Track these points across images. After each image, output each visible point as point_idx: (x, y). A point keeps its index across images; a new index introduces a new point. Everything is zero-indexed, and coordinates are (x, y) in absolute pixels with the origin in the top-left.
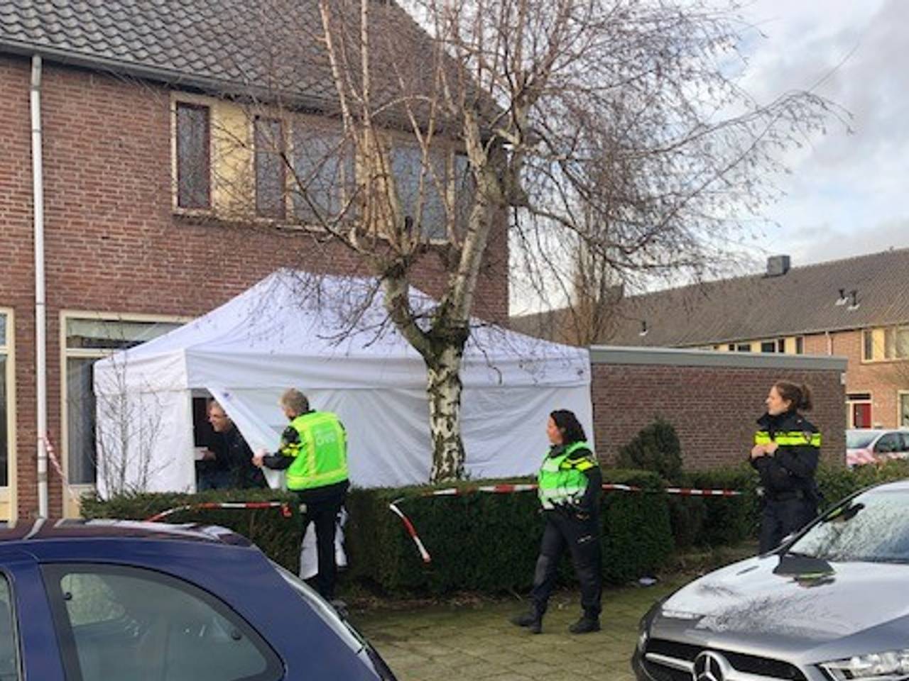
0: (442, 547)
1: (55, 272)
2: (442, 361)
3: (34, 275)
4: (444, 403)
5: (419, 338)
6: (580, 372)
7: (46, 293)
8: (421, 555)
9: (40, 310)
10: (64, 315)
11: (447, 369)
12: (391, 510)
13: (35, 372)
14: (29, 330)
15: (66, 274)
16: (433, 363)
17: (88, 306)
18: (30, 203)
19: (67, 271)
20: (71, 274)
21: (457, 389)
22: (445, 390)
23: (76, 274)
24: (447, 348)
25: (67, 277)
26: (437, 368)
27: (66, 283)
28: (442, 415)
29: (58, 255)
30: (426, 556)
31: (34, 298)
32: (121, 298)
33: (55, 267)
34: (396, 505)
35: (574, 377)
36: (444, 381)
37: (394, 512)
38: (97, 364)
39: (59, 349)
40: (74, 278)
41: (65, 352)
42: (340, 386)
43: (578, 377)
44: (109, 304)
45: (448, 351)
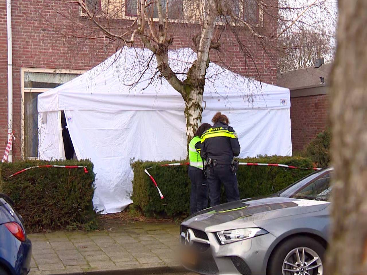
0: (172, 192)
1: (18, 49)
2: (190, 97)
3: (7, 50)
4: (191, 118)
5: (177, 84)
6: (283, 102)
7: (13, 60)
8: (160, 196)
9: (10, 68)
10: (23, 70)
11: (193, 101)
12: (145, 172)
13: (7, 100)
14: (4, 78)
15: (23, 49)
16: (186, 98)
17: (35, 65)
18: (5, 13)
19: (24, 48)
20: (25, 49)
21: (199, 111)
22: (192, 112)
23: (29, 50)
24: (192, 90)
25: (24, 51)
26: (187, 100)
27: (24, 54)
28: (190, 125)
29: (20, 40)
30: (162, 196)
31: (7, 62)
32: (52, 62)
33: (18, 46)
34: (147, 170)
35: (279, 104)
36: (191, 107)
37: (146, 174)
38: (39, 96)
39: (20, 88)
40: (28, 51)
41: (24, 90)
42: (138, 109)
43: (282, 105)
44: (47, 64)
45: (193, 92)
